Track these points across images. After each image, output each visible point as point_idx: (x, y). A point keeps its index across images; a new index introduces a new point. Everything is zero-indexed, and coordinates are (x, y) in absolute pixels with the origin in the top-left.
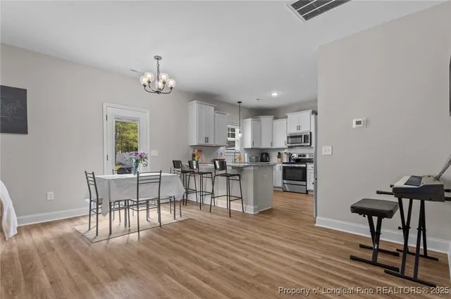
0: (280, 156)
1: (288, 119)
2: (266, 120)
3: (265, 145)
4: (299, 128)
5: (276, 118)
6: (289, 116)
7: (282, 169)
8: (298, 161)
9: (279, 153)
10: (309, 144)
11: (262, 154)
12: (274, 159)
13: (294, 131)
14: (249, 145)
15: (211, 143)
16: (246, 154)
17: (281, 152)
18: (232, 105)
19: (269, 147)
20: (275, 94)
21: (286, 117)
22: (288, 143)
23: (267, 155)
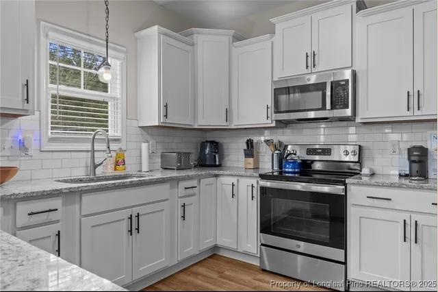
0: (250, 149)
1: (277, 37)
3: (208, 118)
4: (312, 61)
6: (278, 28)
7: (257, 193)
9: (250, 144)
10: (348, 112)
11: (203, 145)
12: (235, 159)
14: (153, 118)
16: (144, 146)
17: (255, 139)
19: (219, 122)
21: (271, 30)
22: (277, 111)
23: (216, 146)
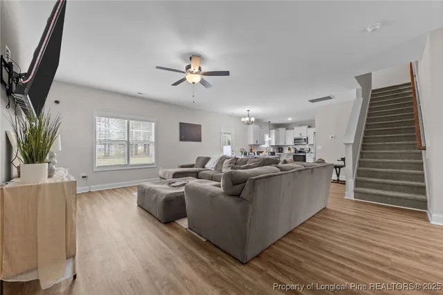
0: (289, 149)
1: (294, 130)
2: (282, 130)
3: (281, 143)
4: (301, 134)
5: (287, 129)
6: (295, 128)
8: (300, 152)
10: (306, 143)
11: (280, 148)
12: (286, 151)
13: (298, 136)
14: (273, 144)
15: (258, 143)
16: (272, 148)
17: (290, 147)
18: (266, 123)
19: (284, 144)
20: (290, 119)
22: (294, 143)
23: (282, 149)
